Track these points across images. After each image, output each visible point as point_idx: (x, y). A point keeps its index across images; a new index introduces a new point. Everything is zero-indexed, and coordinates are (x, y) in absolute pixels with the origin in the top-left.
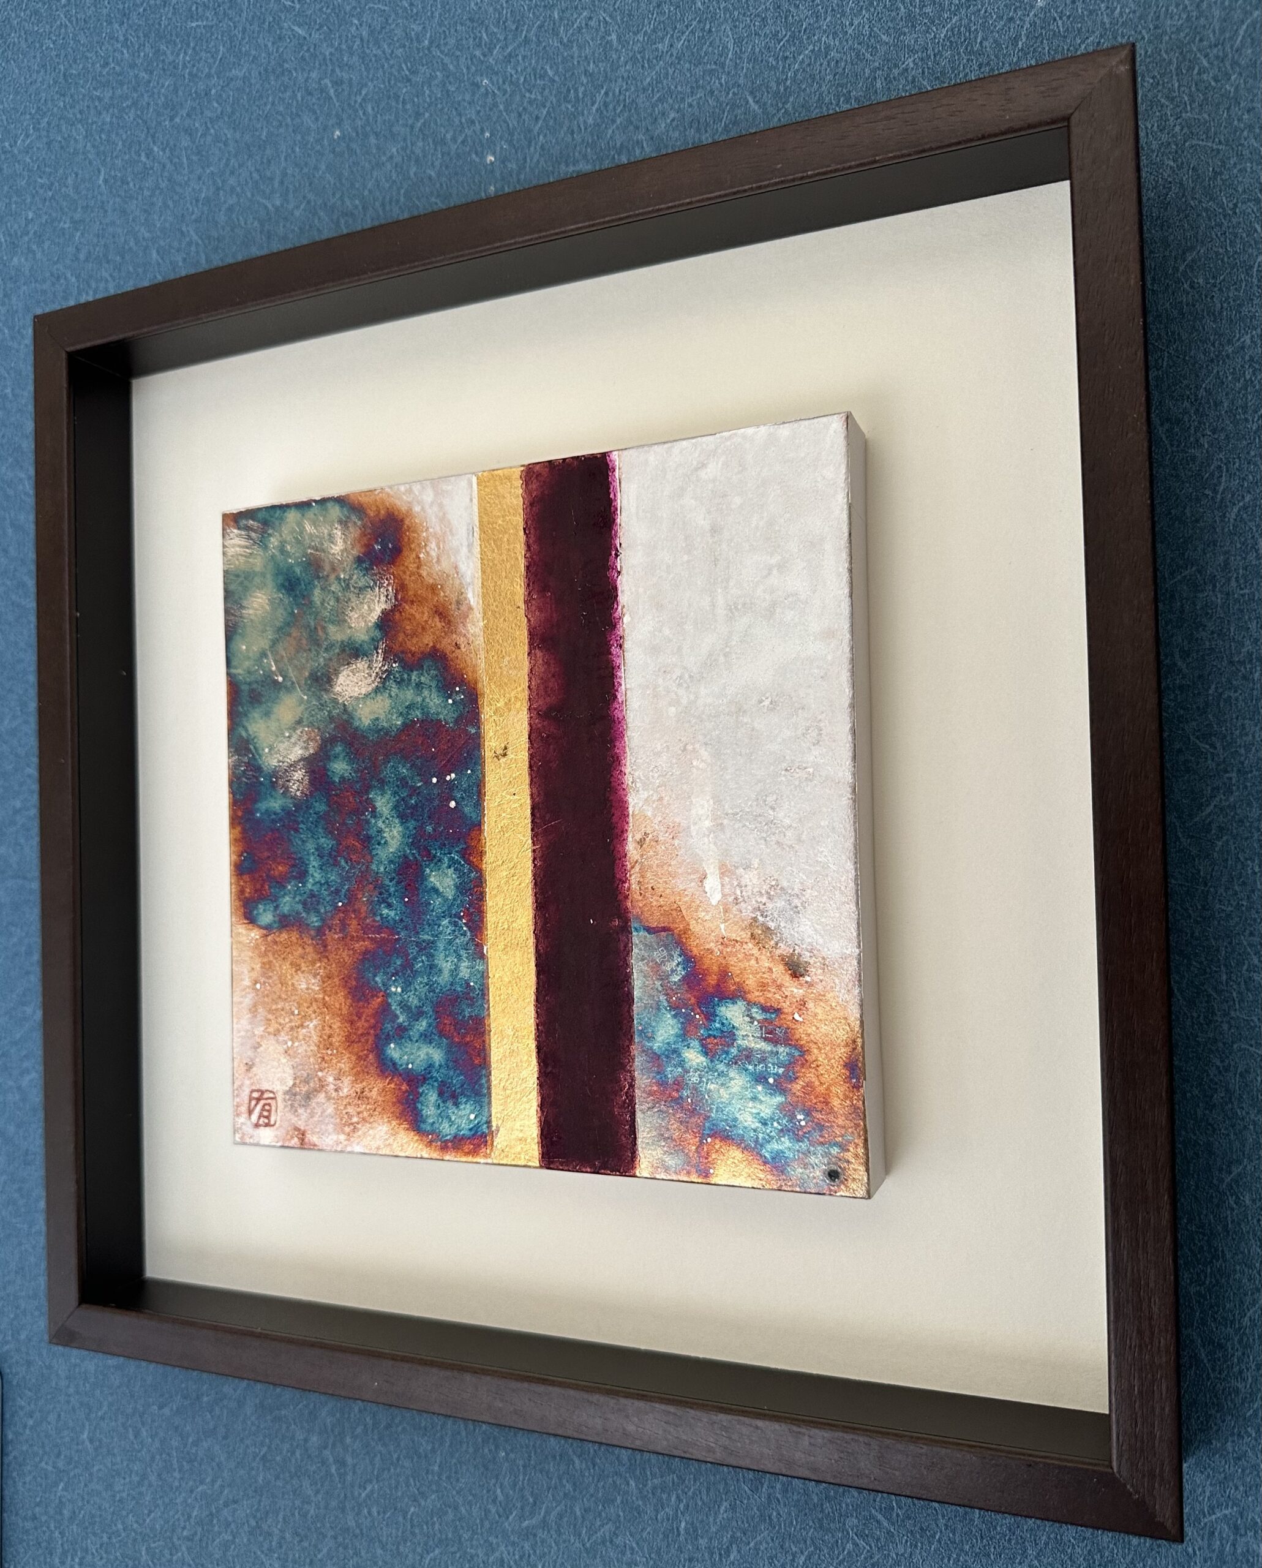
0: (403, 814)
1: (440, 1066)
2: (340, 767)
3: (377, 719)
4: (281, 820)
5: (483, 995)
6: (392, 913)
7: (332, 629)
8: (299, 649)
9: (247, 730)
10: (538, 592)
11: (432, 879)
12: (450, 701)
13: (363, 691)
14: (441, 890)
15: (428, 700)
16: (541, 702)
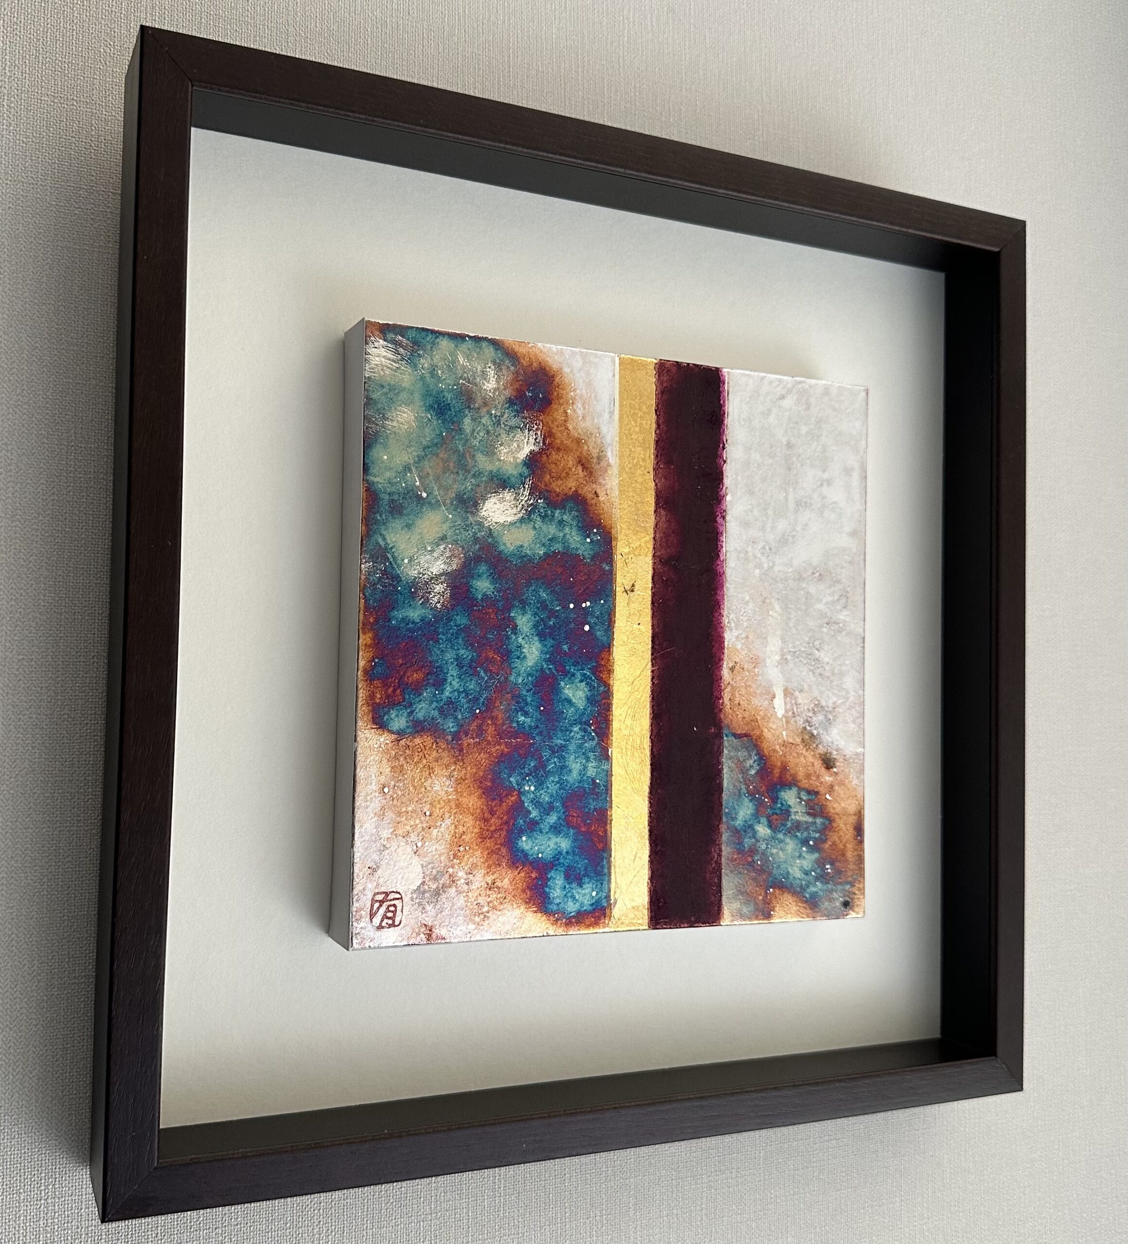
0: (542, 633)
1: (567, 853)
2: (483, 586)
3: (522, 546)
4: (420, 628)
5: (607, 790)
6: (528, 720)
7: (481, 458)
8: (446, 469)
9: (384, 539)
10: (665, 463)
11: (566, 691)
12: (588, 540)
13: (509, 519)
14: (574, 700)
15: (568, 536)
16: (663, 552)
